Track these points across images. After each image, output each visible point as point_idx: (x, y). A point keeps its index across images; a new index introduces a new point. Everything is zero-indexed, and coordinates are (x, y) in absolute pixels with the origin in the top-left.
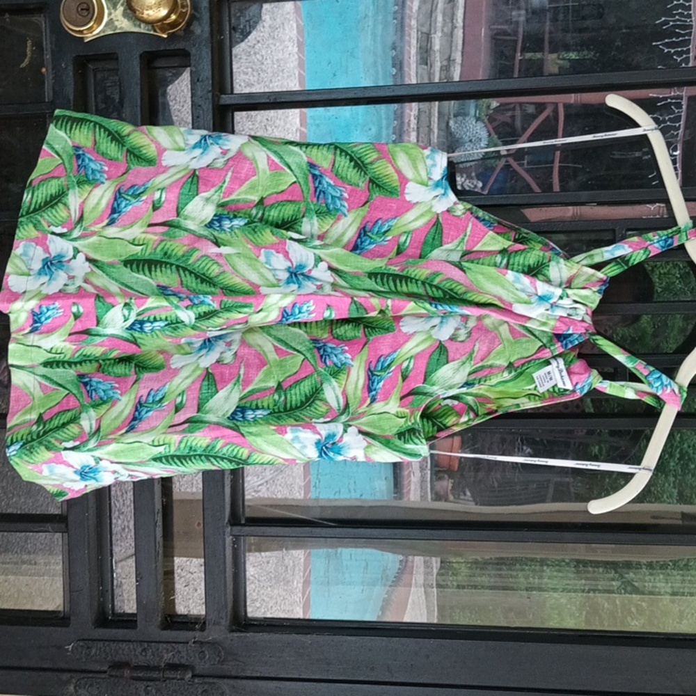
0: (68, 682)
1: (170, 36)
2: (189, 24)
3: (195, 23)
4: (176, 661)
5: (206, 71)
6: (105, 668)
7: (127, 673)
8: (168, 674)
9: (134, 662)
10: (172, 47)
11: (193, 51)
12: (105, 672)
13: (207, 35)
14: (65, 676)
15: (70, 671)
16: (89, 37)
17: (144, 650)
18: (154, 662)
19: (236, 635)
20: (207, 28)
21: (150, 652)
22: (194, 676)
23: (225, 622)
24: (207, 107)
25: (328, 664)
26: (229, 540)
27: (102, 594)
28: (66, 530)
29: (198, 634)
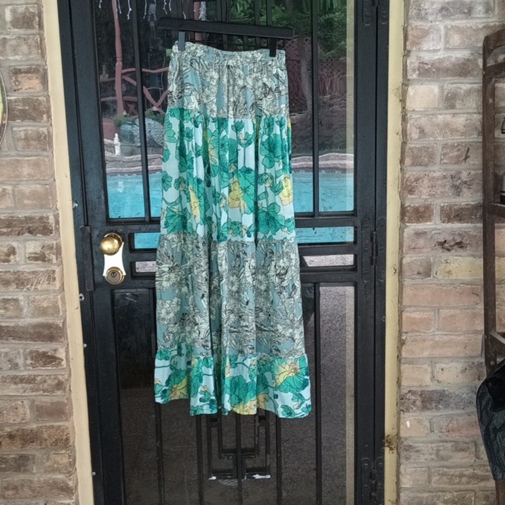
0: (379, 282)
1: (123, 241)
2: (119, 234)
3: (118, 231)
4: (369, 238)
5: (137, 227)
6: (373, 267)
7: (374, 257)
8: (374, 241)
9: (371, 255)
10: (127, 240)
11: (129, 232)
12: (375, 267)
13: (122, 227)
14: (377, 284)
15: (375, 282)
16: (124, 274)
17: (365, 251)
18: (370, 247)
19: (358, 214)
20: (120, 226)
21: (366, 249)
22: (375, 230)
23: (353, 218)
24: (150, 226)
25: (368, 176)
26: (321, 218)
27: (345, 270)
28: (318, 283)
29: (358, 229)
